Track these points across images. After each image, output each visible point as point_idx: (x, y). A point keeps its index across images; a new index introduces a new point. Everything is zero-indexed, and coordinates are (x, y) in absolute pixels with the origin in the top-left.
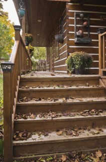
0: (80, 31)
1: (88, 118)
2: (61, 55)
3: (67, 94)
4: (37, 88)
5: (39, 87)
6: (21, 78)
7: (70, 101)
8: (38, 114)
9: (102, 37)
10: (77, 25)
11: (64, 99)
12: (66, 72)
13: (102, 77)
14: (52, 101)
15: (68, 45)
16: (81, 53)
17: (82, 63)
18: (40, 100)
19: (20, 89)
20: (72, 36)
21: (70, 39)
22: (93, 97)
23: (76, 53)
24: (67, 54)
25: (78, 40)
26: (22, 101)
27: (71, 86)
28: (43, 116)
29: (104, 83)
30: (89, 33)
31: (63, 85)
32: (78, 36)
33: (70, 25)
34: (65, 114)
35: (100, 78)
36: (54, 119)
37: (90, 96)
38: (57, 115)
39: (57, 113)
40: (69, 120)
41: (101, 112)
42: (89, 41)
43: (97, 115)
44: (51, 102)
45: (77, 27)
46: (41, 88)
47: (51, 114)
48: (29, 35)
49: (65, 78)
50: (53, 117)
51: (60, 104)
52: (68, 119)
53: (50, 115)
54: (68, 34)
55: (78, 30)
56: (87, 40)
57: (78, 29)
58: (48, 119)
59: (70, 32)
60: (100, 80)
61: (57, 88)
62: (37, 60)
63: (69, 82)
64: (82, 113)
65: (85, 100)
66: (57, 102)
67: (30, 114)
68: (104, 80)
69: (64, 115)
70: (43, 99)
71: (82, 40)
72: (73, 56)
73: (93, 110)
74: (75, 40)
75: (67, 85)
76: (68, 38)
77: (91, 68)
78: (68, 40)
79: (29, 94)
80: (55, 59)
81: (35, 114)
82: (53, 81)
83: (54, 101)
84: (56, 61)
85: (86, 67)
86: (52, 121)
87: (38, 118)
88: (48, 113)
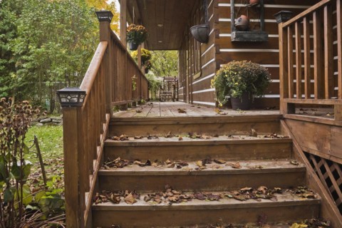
0: (243, 17)
1: (248, 204)
2: (205, 68)
3: (208, 152)
4: (145, 140)
5: (149, 138)
6: (112, 119)
7: (211, 167)
8: (143, 193)
9: (285, 29)
10: (237, 5)
11: (200, 163)
12: (214, 104)
13: (286, 116)
14: (173, 166)
15: (218, 46)
16: (243, 64)
17: (244, 86)
18: (149, 164)
19: (108, 141)
20: (226, 27)
21: (221, 35)
22: (265, 159)
23: (233, 63)
24: (215, 65)
25: (237, 37)
26: (111, 166)
27: (217, 136)
28: (153, 197)
29: (290, 129)
30: (263, 21)
31: (200, 132)
32: (238, 28)
33: (220, 5)
34: (200, 194)
35: (281, 117)
36: (174, 204)
37: (259, 157)
38: (182, 198)
39: (183, 193)
40: (206, 208)
41: (279, 192)
42: (262, 37)
43: (268, 198)
44: (171, 169)
45: (235, 9)
46: (153, 140)
47: (170, 194)
48: (139, 27)
49: (205, 118)
50: (172, 202)
51: (190, 174)
52: (205, 206)
53: (167, 197)
54: (218, 23)
55: (239, 15)
56: (257, 36)
57: (238, 12)
58: (162, 204)
59: (220, 20)
60: (282, 122)
61: (186, 139)
62: (160, 79)
63: (215, 127)
64: (236, 193)
65: (244, 166)
66: (184, 169)
67: (127, 193)
68: (290, 123)
69: (197, 198)
70: (156, 161)
71: (246, 35)
72: (226, 71)
73: (262, 188)
74: (232, 35)
75: (210, 132)
76: (217, 32)
77: (267, 96)
78: (217, 37)
79: (128, 152)
80: (195, 77)
81: (136, 194)
82: (178, 124)
83: (178, 167)
84: (196, 79)
85: (254, 93)
86: (170, 209)
87: (141, 203)
88: (164, 192)
